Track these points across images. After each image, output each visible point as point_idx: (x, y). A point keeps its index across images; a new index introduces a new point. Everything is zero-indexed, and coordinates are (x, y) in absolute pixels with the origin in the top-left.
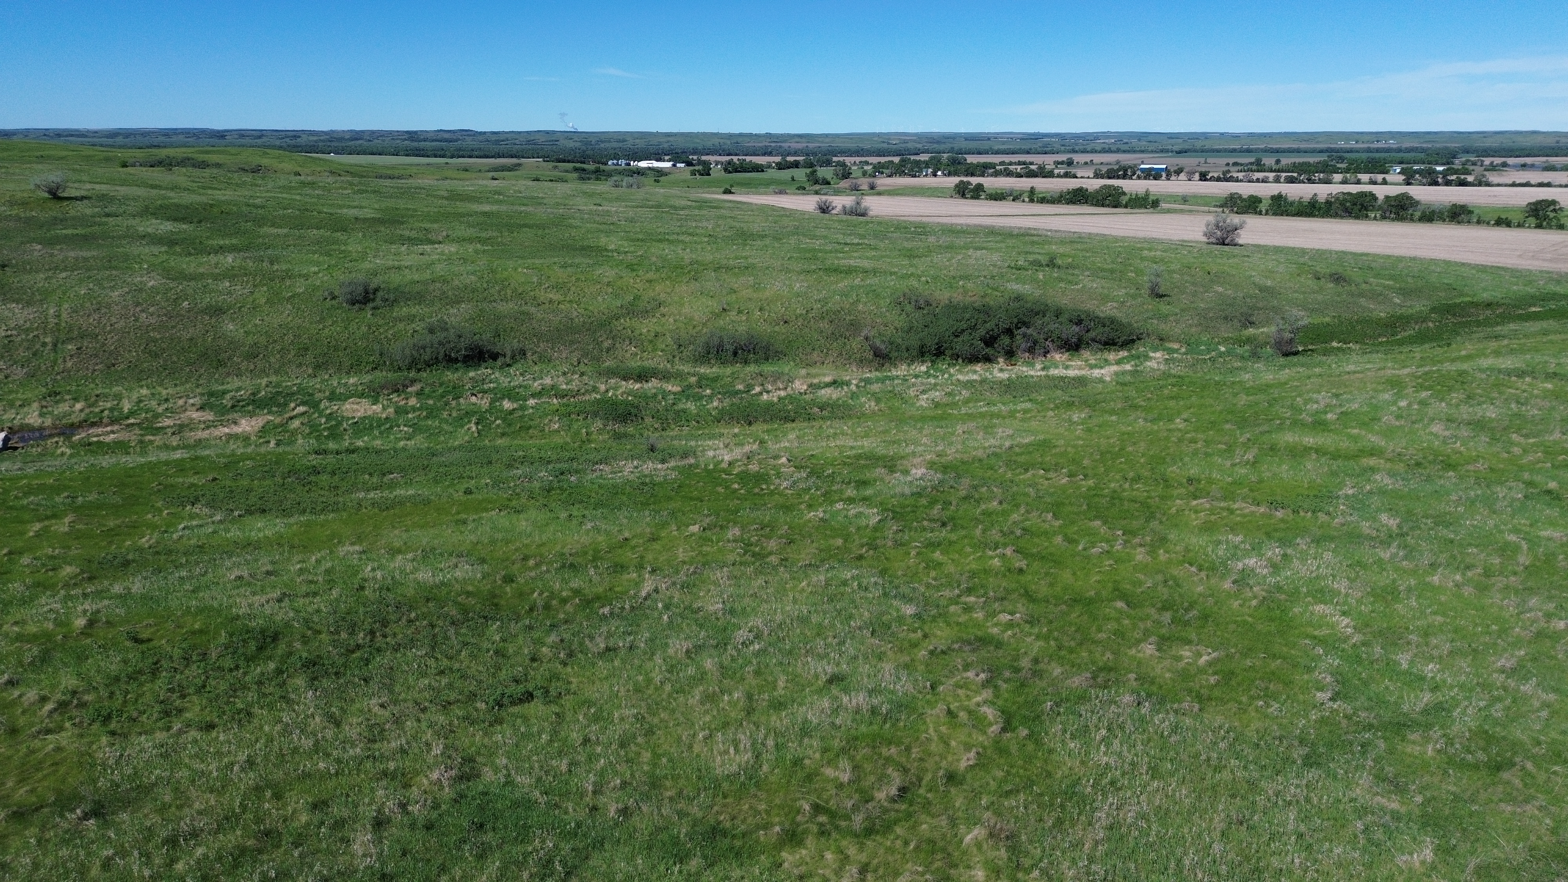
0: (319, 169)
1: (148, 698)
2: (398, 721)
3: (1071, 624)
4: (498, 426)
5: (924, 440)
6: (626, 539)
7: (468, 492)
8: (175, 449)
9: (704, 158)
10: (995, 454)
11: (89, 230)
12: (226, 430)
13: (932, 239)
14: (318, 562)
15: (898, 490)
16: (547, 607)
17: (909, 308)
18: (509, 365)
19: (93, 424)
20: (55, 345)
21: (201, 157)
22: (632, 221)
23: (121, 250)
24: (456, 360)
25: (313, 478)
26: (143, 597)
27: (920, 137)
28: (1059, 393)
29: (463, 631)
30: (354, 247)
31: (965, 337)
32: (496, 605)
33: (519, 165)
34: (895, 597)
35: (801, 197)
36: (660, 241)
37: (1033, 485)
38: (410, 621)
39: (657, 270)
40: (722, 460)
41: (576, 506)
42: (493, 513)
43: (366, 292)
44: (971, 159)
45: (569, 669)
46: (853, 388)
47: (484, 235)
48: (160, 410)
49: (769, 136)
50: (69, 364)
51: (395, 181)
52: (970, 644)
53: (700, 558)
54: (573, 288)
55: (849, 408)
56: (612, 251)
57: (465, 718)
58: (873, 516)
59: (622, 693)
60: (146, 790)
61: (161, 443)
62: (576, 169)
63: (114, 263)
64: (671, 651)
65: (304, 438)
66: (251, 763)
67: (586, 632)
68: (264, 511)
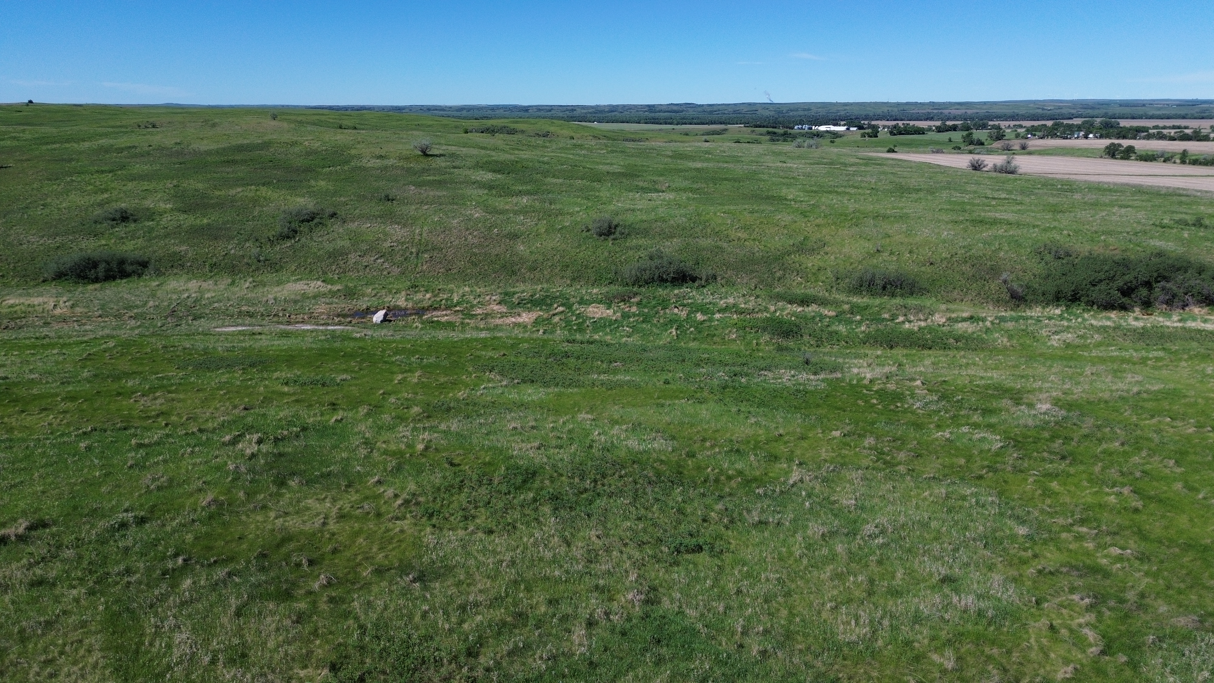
0: (586, 134)
1: (455, 505)
2: (608, 550)
3: (1182, 567)
4: (691, 332)
5: (1052, 377)
6: (781, 435)
7: (667, 382)
8: (482, 330)
9: (873, 123)
10: (1122, 398)
11: (443, 177)
12: (513, 320)
13: (1077, 196)
14: (564, 423)
15: (1022, 422)
16: (717, 481)
17: (1048, 258)
18: (703, 286)
19: (435, 309)
20: (418, 254)
21: (512, 126)
22: (809, 175)
23: (460, 191)
24: (666, 281)
25: (564, 360)
26: (457, 434)
27: (1074, 104)
28: (1194, 344)
29: (656, 490)
30: (604, 194)
31: (1103, 286)
32: (681, 473)
33: (726, 130)
34: (1010, 517)
35: (956, 156)
36: (830, 192)
37: (1158, 431)
38: (621, 477)
39: (825, 216)
40: (865, 378)
41: (745, 403)
42: (683, 401)
43: (610, 227)
44: (1124, 123)
45: (730, 533)
46: (988, 324)
47: (695, 186)
48: (475, 302)
49: (932, 104)
50: (425, 267)
51: (635, 143)
52: (1078, 570)
53: (839, 459)
54: (757, 229)
55: (983, 341)
56: (790, 200)
57: (654, 557)
58: (995, 442)
59: (769, 559)
60: (450, 569)
61: (474, 325)
62: (769, 133)
63: (456, 201)
64: (810, 532)
65: (561, 330)
66: (513, 563)
67: (745, 505)
68: (533, 381)
